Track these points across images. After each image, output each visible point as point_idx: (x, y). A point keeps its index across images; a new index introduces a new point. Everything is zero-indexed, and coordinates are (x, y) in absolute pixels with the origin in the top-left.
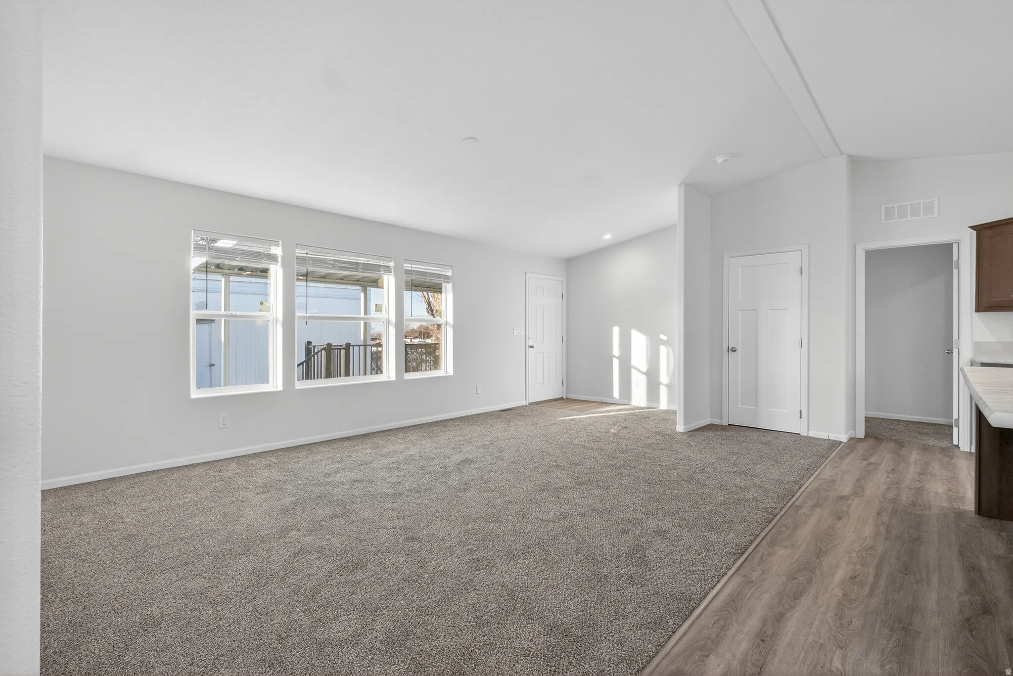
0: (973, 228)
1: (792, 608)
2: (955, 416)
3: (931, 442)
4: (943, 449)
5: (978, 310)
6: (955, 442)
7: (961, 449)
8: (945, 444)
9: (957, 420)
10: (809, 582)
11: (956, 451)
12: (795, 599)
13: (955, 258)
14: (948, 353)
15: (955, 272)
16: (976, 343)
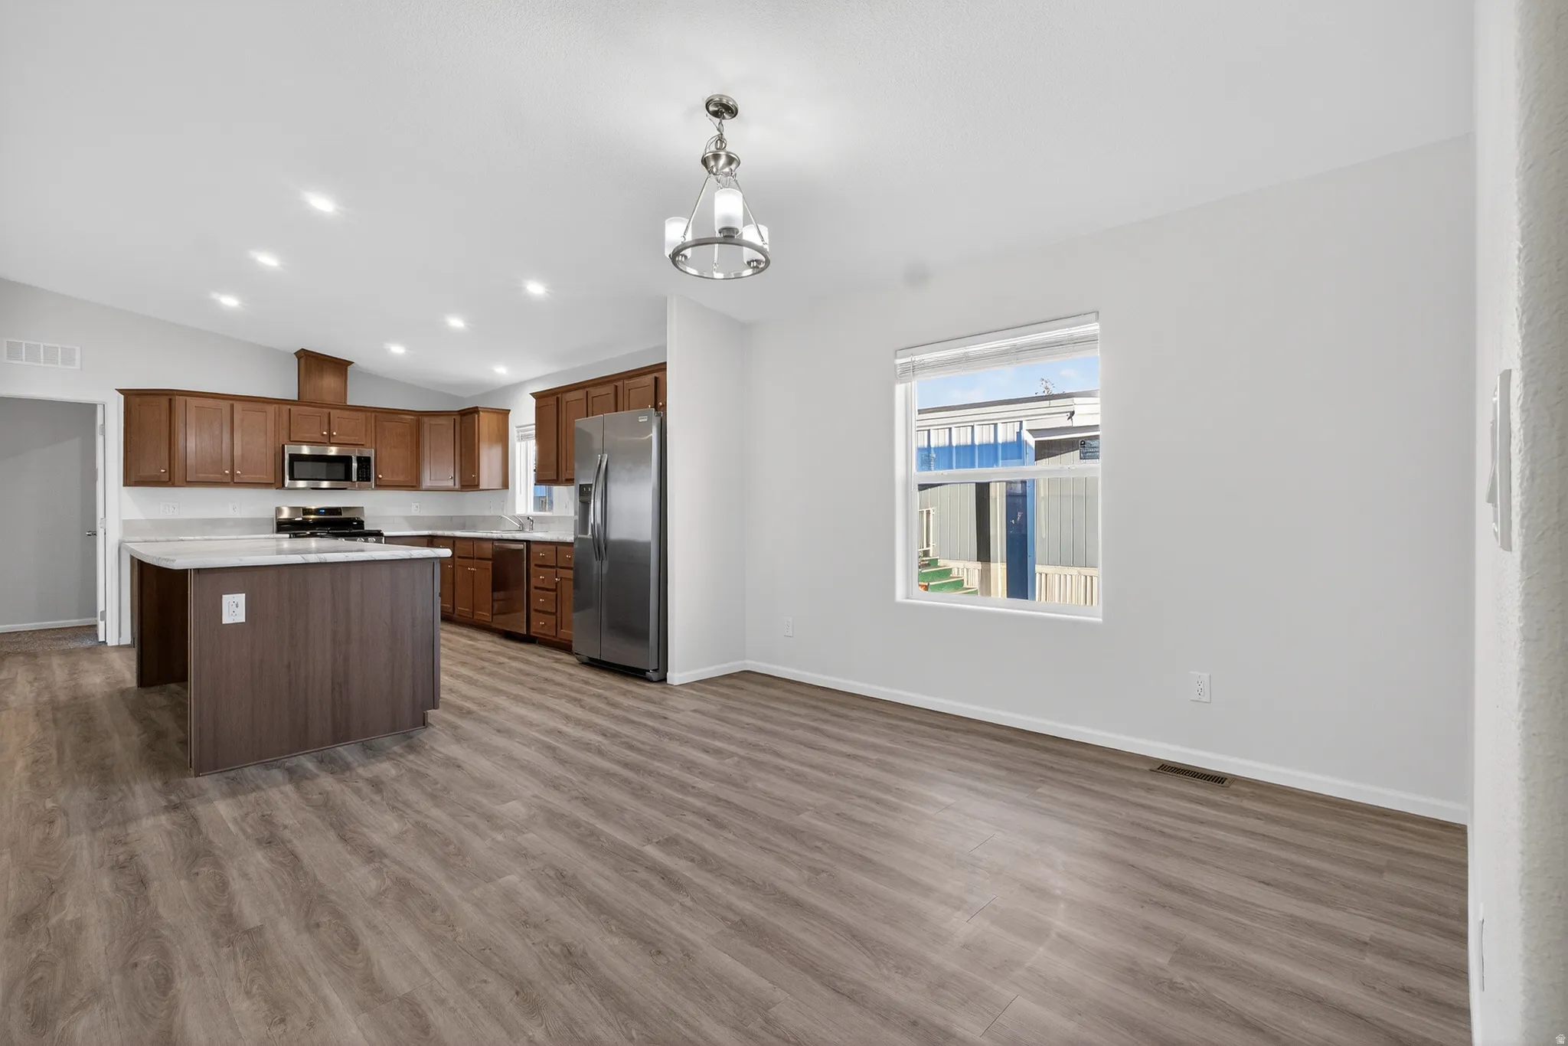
0: (121, 391)
1: (173, 1008)
2: (101, 608)
3: (72, 645)
4: (89, 649)
5: (126, 484)
6: (101, 639)
7: (108, 645)
8: (88, 643)
9: (104, 613)
10: (164, 953)
11: (102, 647)
12: (165, 994)
13: (99, 421)
14: (89, 535)
15: (100, 439)
16: (124, 521)
